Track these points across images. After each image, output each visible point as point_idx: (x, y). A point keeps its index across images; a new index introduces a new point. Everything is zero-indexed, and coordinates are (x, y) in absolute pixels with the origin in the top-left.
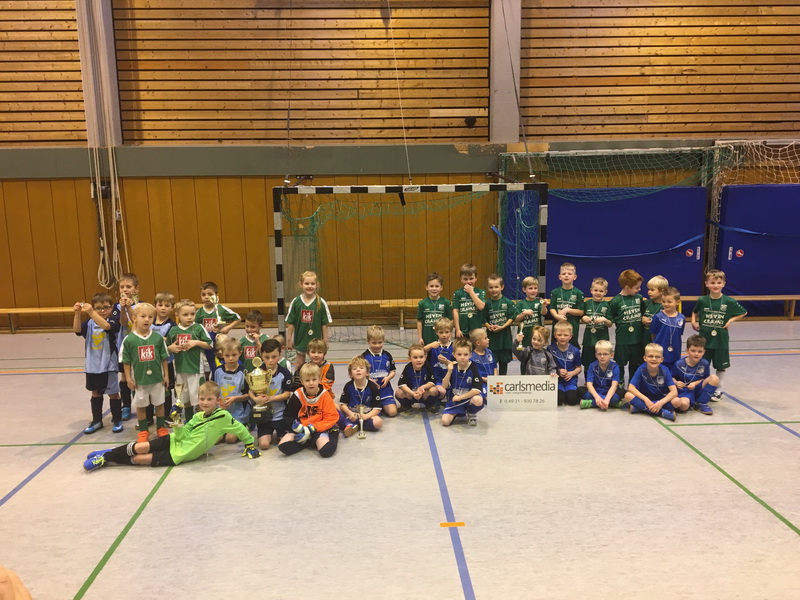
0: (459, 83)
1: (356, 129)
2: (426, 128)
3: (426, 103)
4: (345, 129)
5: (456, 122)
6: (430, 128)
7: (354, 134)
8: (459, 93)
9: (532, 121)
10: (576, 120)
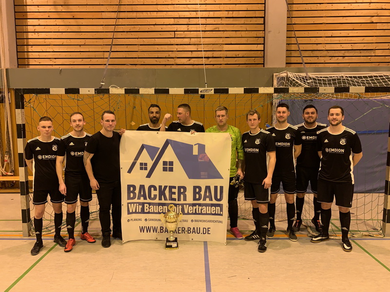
0: (244, 28)
1: (173, 58)
2: (221, 57)
3: (220, 41)
4: (166, 58)
5: (241, 54)
6: (223, 58)
7: (171, 61)
8: (243, 34)
9: (294, 54)
10: (325, 53)
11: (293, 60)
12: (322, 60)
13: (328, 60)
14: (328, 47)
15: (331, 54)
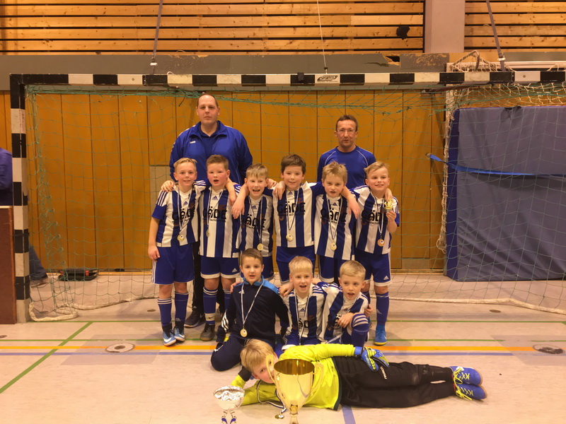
1: (261, 39)
2: (347, 38)
3: (346, 8)
4: (248, 39)
5: (382, 32)
6: (351, 38)
7: (258, 45)
9: (477, 31)
10: (533, 30)
11: (477, 42)
12: (527, 42)
13: (538, 42)
14: (539, 19)
15: (544, 31)
